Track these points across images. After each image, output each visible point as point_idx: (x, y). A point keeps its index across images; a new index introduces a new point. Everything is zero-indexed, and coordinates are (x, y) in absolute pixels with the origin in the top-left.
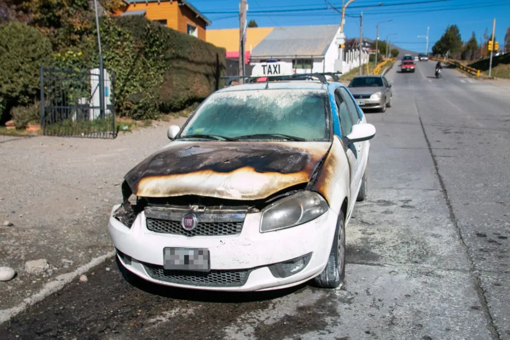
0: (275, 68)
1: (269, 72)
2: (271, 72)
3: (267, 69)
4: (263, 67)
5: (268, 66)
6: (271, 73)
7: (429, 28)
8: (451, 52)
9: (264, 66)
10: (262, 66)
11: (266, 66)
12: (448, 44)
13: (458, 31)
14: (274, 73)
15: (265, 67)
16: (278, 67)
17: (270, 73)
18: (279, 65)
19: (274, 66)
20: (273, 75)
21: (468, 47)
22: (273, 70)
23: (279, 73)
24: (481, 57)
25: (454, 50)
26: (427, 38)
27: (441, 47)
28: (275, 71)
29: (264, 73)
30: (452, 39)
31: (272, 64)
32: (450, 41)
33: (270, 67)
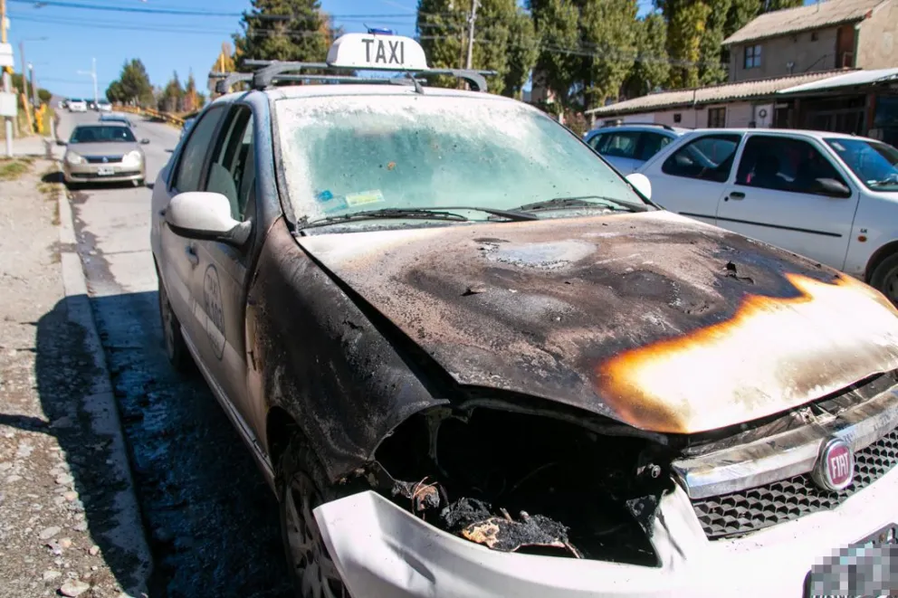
0: (394, 50)
1: (379, 57)
2: (383, 57)
3: (374, 48)
4: (365, 44)
5: (376, 44)
6: (385, 62)
7: (94, 60)
8: (140, 99)
9: (368, 42)
10: (363, 41)
11: (372, 41)
12: (134, 87)
13: (143, 69)
14: (390, 62)
15: (371, 44)
16: (399, 45)
17: (381, 60)
18: (402, 43)
19: (390, 43)
20: (387, 66)
21: (168, 93)
22: (388, 54)
23: (402, 62)
24: (193, 109)
25: (144, 96)
26: (94, 75)
27: (123, 91)
28: (393, 56)
29: (368, 60)
30: (139, 79)
31: (385, 39)
32: (137, 82)
33: (381, 45)
